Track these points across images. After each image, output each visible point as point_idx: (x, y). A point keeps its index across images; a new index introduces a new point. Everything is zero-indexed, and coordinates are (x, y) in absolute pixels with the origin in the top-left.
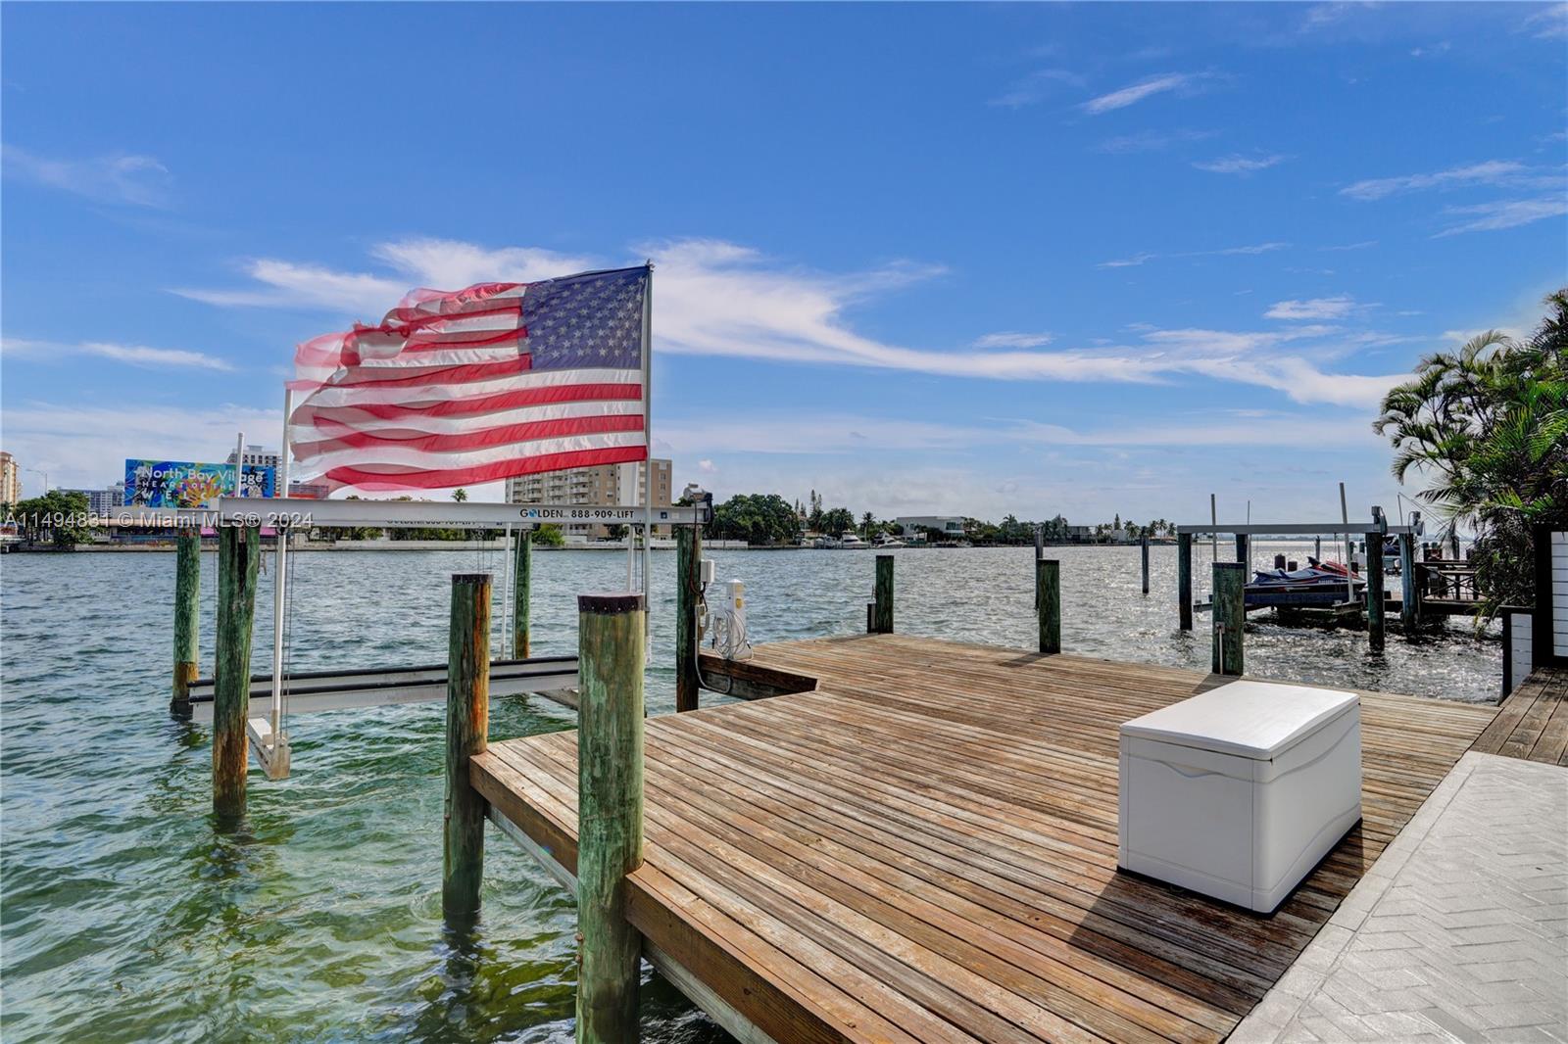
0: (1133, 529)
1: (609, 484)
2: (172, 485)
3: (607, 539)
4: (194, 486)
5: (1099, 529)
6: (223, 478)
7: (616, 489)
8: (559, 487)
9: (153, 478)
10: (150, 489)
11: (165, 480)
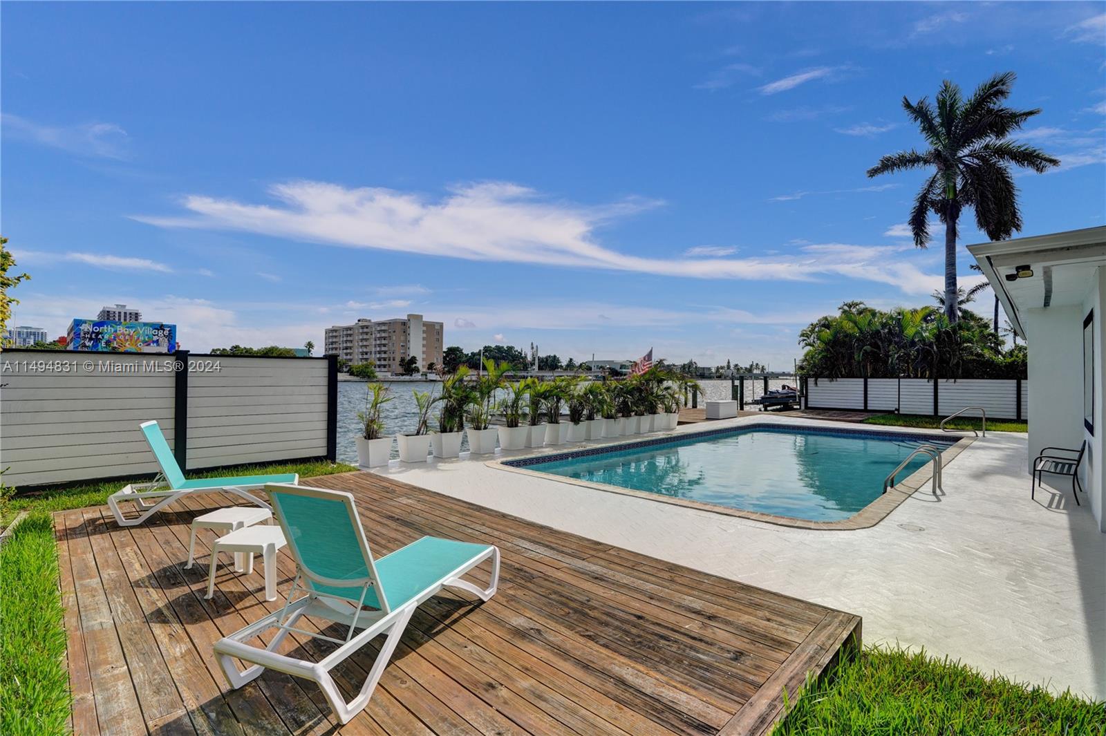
0: (738, 369)
1: (402, 338)
2: (106, 337)
3: (402, 375)
4: (122, 337)
5: (718, 369)
6: (141, 332)
7: (407, 341)
8: (366, 340)
9: (93, 332)
10: (91, 339)
11: (101, 333)
